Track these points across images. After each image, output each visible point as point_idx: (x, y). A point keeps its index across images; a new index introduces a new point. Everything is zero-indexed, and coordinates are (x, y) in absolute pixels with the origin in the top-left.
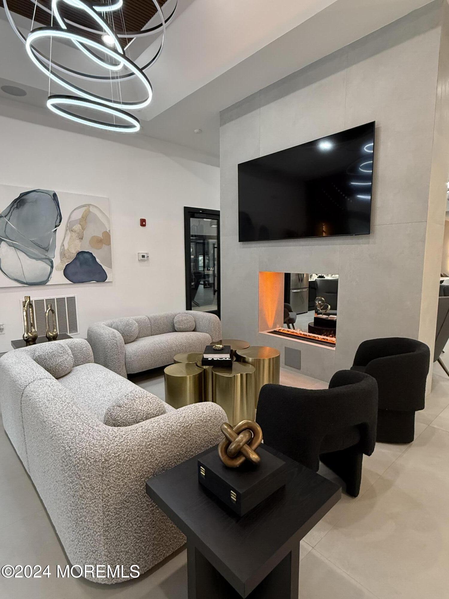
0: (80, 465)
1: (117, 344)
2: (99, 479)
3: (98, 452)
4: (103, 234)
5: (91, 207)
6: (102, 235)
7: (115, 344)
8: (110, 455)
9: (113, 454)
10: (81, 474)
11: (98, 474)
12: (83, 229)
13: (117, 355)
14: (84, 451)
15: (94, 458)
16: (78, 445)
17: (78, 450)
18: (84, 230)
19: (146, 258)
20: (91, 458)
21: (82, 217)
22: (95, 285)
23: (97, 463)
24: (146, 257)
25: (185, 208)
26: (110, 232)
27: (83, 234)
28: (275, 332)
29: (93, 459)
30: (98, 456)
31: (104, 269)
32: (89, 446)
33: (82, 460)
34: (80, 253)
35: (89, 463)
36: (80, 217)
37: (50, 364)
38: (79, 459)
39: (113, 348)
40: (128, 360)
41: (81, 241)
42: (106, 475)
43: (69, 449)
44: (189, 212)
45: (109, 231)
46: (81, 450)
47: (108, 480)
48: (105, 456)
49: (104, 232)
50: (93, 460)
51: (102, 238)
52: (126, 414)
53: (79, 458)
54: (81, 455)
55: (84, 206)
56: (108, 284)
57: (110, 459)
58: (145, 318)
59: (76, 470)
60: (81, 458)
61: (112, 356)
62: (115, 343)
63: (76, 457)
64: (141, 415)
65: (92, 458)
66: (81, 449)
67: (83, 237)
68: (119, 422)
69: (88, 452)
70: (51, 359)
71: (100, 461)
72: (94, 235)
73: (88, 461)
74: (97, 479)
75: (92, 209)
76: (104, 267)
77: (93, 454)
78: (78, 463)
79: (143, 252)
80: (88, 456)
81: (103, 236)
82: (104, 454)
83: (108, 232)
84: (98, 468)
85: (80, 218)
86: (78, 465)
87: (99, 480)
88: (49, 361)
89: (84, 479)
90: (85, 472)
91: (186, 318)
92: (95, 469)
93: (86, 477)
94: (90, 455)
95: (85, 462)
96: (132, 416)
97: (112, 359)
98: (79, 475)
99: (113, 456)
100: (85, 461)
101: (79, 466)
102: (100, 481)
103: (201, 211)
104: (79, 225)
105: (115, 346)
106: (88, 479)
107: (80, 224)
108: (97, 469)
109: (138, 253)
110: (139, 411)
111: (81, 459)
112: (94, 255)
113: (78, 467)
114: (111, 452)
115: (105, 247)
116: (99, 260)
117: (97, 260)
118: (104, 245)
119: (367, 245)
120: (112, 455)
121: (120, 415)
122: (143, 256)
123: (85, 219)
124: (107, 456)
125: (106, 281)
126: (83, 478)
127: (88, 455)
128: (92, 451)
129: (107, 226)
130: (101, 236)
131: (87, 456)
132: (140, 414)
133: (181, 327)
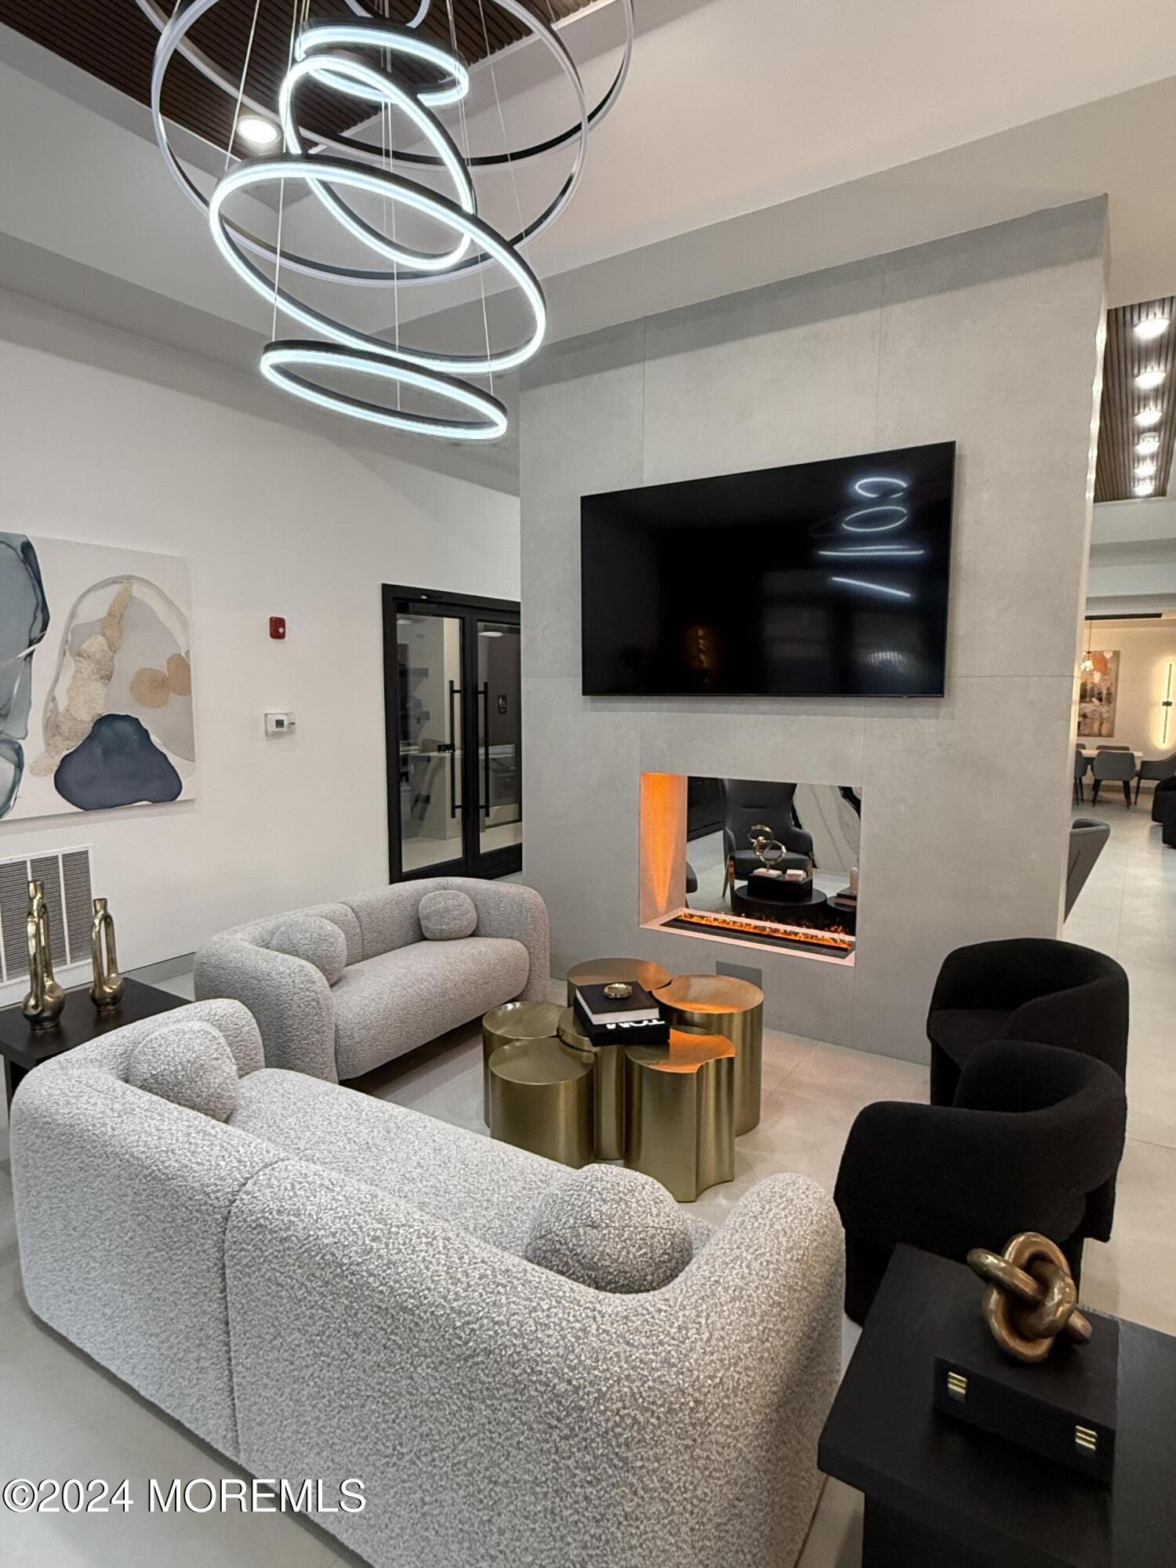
0: (624, 1429)
1: (318, 1002)
2: (686, 1457)
3: (667, 1381)
4: (168, 663)
5: (135, 586)
6: (165, 665)
7: (314, 1003)
8: (704, 1386)
9: (710, 1382)
10: (630, 1454)
11: (683, 1445)
12: (113, 647)
13: (318, 1033)
14: (624, 1386)
15: (665, 1401)
16: (596, 1372)
17: (604, 1389)
18: (115, 652)
19: (285, 729)
20: (654, 1403)
21: (109, 614)
22: (146, 811)
23: (677, 1415)
24: (286, 723)
25: (385, 587)
26: (188, 657)
27: (113, 665)
28: (677, 923)
29: (661, 1406)
30: (675, 1395)
31: (173, 764)
32: (634, 1368)
33: (628, 1415)
34: (105, 721)
35: (653, 1420)
36: (102, 613)
37: (194, 1096)
38: (617, 1414)
39: (309, 1015)
40: (345, 1042)
41: (105, 684)
42: (702, 1443)
43: (568, 1388)
44: (395, 598)
45: (188, 652)
46: (612, 1386)
47: (707, 1456)
48: (691, 1390)
49: (174, 655)
50: (662, 1409)
51: (167, 673)
52: (623, 1248)
53: (618, 1411)
54: (622, 1400)
55: (114, 581)
56: (184, 807)
57: (706, 1395)
58: (343, 911)
59: (611, 1445)
60: (624, 1408)
61: (305, 1039)
62: (314, 1000)
63: (606, 1409)
64: (659, 1241)
65: (659, 1402)
66: (611, 1382)
67: (112, 673)
68: (610, 1273)
69: (637, 1387)
70: (196, 1082)
71: (683, 1407)
72: (142, 666)
73: (648, 1415)
74: (681, 1458)
75: (137, 591)
76: (173, 759)
77: (656, 1392)
78: (617, 1425)
79: (277, 712)
80: (644, 1399)
81: (168, 669)
82: (686, 1385)
83: (183, 655)
84: (681, 1428)
85: (104, 616)
86: (618, 1430)
87: (683, 1461)
88: (190, 1088)
89: (642, 1467)
90: (643, 1447)
91: (456, 903)
92: (673, 1432)
93: (649, 1459)
94: (649, 1396)
95: (641, 1419)
96: (640, 1248)
97: (307, 1046)
98: (625, 1460)
99: (710, 1385)
100: (638, 1416)
101: (621, 1435)
102: (688, 1463)
103: (424, 597)
104: (100, 639)
105: (313, 1007)
106: (656, 1465)
107: (104, 635)
108: (679, 1431)
109: (266, 715)
110: (651, 1231)
111: (622, 1412)
112: (145, 726)
113: (617, 1436)
114: (702, 1377)
115: (175, 699)
116: (160, 739)
117: (153, 738)
118: (172, 694)
119: (934, 721)
120: (707, 1385)
121: (608, 1251)
122: (280, 723)
123: (117, 621)
124: (698, 1389)
125: (179, 799)
126: (639, 1464)
127: (641, 1396)
128: (650, 1383)
129: (181, 642)
130: (162, 666)
131: (641, 1400)
132: (656, 1240)
133: (444, 927)
